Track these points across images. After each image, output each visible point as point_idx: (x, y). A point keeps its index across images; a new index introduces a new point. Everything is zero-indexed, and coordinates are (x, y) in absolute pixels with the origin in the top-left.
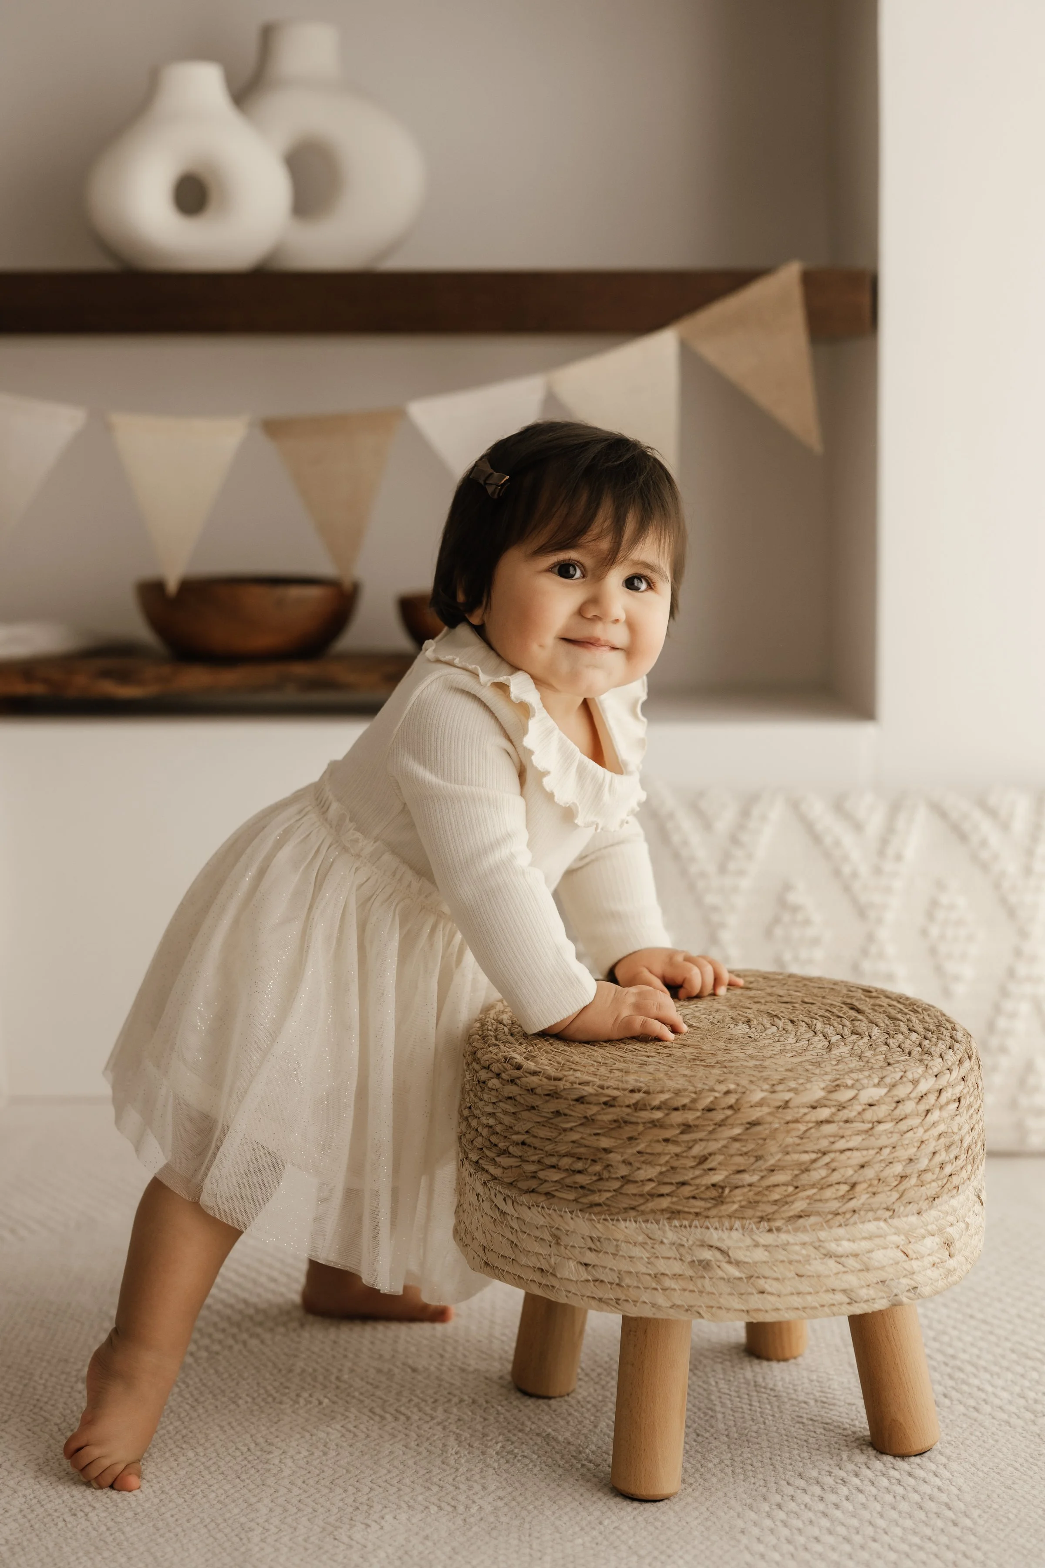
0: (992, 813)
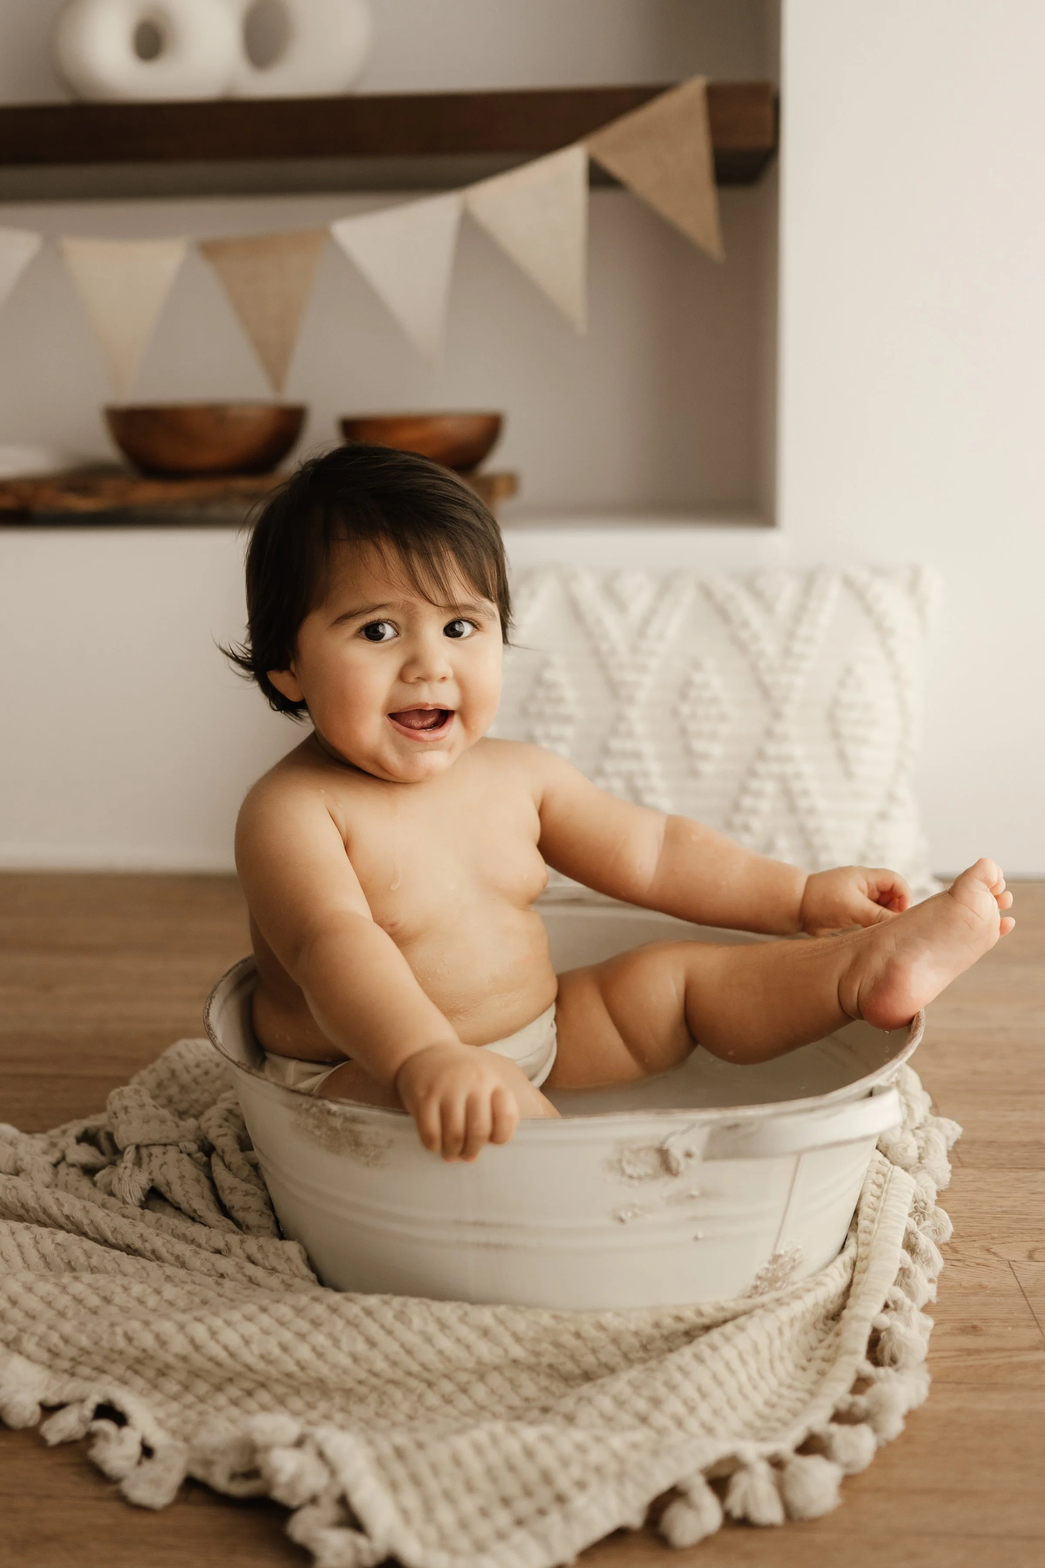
0: (757, 594)
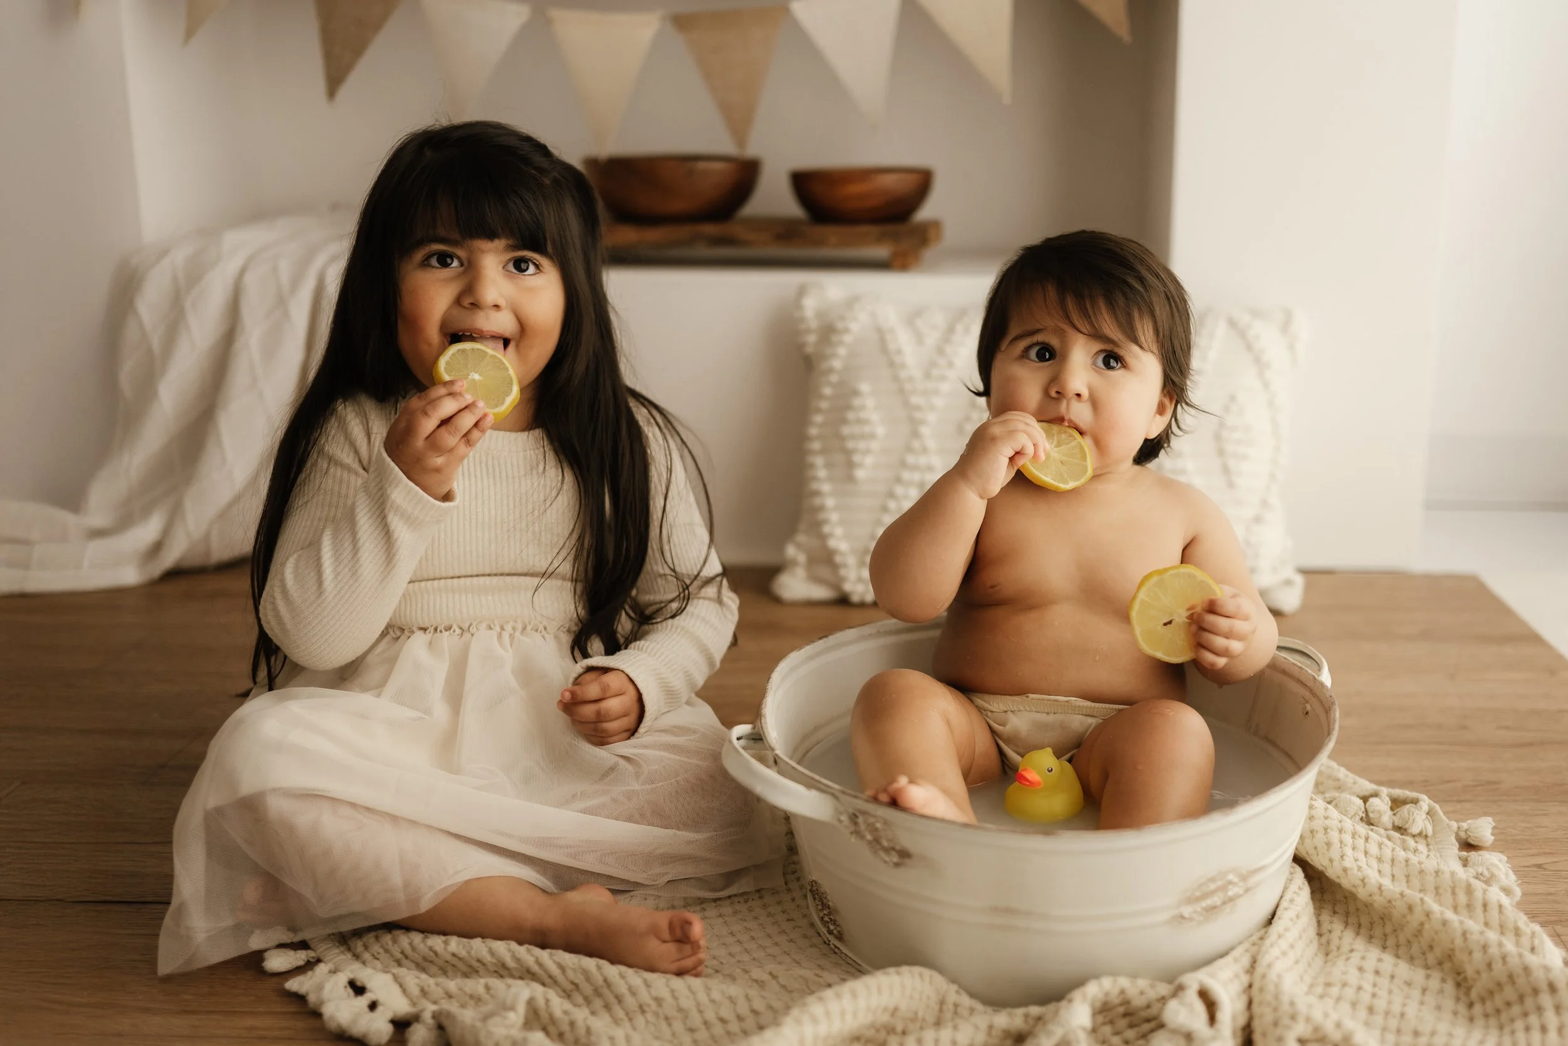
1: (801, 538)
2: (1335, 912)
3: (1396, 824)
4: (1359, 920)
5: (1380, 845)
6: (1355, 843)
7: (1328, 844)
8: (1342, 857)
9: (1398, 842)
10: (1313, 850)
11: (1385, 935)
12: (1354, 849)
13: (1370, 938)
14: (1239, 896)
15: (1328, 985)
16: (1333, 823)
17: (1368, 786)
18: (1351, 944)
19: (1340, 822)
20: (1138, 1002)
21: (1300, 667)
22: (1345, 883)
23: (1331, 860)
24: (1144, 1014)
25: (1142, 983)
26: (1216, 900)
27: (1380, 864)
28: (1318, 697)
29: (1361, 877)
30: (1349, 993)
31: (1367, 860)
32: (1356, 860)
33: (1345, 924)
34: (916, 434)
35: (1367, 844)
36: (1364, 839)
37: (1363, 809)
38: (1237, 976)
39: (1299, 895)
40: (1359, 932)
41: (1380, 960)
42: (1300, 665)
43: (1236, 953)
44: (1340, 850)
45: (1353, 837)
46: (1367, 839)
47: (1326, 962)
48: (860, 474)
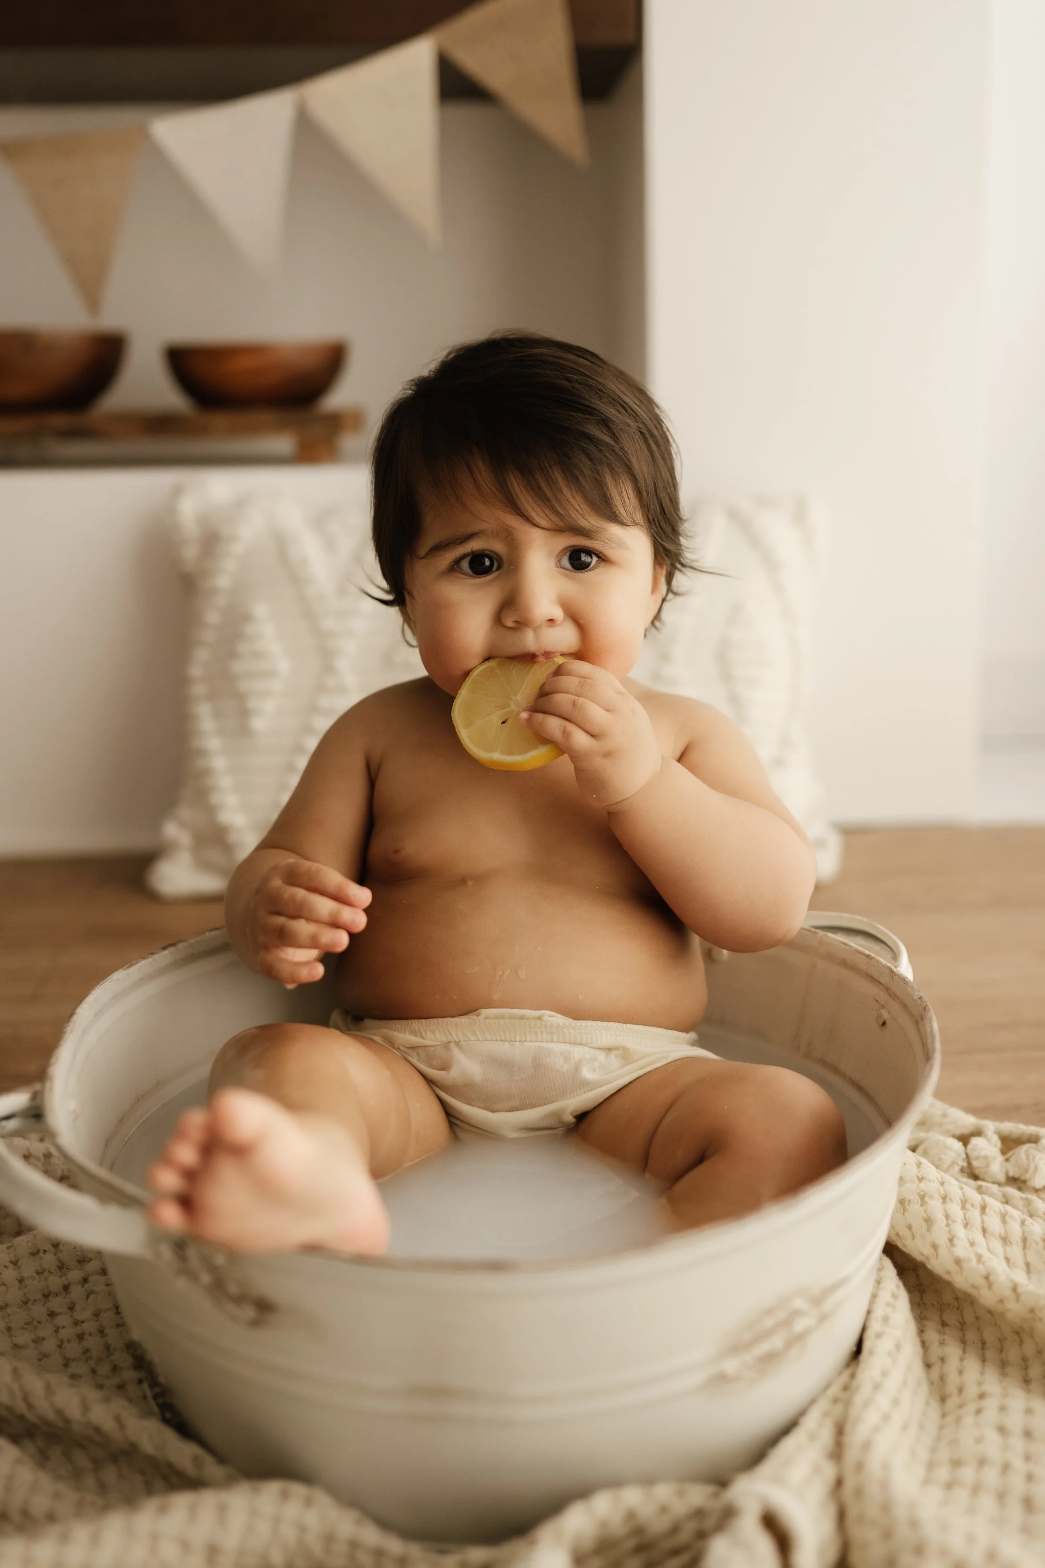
1: (185, 812)
2: (944, 1324)
3: (1011, 1174)
4: (981, 1336)
5: (1003, 1218)
6: (967, 1216)
7: (929, 1221)
8: (951, 1240)
9: (1021, 1204)
10: (906, 1230)
11: (1025, 1359)
12: (966, 1226)
13: (1003, 1365)
14: (808, 1331)
15: (956, 1463)
16: (932, 1187)
17: (969, 1121)
18: (980, 1384)
19: (942, 1184)
20: (658, 1525)
21: (868, 956)
22: (960, 1281)
23: (935, 1247)
24: (668, 1544)
25: (664, 1492)
26: (776, 1342)
27: (1007, 1248)
28: (898, 998)
29: (984, 1273)
30: (991, 1475)
31: (987, 1244)
32: (972, 1244)
33: (961, 1345)
34: (329, 668)
35: (985, 1218)
36: (979, 1208)
37: (964, 1156)
38: (817, 1469)
39: (894, 1307)
40: (983, 1355)
41: (1029, 1411)
42: (867, 952)
43: (810, 1422)
44: (947, 1229)
45: (963, 1207)
46: (983, 1209)
47: (944, 1415)
48: (259, 724)
